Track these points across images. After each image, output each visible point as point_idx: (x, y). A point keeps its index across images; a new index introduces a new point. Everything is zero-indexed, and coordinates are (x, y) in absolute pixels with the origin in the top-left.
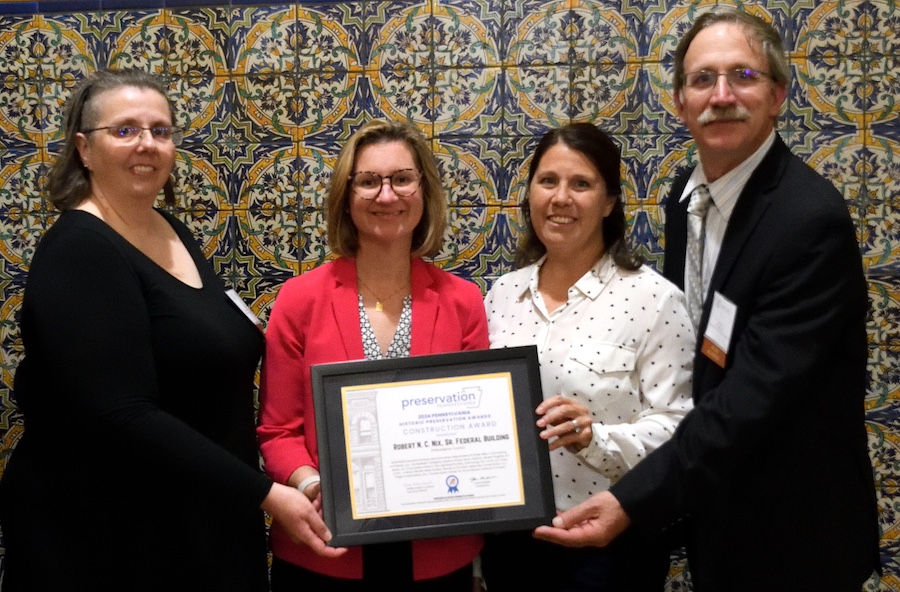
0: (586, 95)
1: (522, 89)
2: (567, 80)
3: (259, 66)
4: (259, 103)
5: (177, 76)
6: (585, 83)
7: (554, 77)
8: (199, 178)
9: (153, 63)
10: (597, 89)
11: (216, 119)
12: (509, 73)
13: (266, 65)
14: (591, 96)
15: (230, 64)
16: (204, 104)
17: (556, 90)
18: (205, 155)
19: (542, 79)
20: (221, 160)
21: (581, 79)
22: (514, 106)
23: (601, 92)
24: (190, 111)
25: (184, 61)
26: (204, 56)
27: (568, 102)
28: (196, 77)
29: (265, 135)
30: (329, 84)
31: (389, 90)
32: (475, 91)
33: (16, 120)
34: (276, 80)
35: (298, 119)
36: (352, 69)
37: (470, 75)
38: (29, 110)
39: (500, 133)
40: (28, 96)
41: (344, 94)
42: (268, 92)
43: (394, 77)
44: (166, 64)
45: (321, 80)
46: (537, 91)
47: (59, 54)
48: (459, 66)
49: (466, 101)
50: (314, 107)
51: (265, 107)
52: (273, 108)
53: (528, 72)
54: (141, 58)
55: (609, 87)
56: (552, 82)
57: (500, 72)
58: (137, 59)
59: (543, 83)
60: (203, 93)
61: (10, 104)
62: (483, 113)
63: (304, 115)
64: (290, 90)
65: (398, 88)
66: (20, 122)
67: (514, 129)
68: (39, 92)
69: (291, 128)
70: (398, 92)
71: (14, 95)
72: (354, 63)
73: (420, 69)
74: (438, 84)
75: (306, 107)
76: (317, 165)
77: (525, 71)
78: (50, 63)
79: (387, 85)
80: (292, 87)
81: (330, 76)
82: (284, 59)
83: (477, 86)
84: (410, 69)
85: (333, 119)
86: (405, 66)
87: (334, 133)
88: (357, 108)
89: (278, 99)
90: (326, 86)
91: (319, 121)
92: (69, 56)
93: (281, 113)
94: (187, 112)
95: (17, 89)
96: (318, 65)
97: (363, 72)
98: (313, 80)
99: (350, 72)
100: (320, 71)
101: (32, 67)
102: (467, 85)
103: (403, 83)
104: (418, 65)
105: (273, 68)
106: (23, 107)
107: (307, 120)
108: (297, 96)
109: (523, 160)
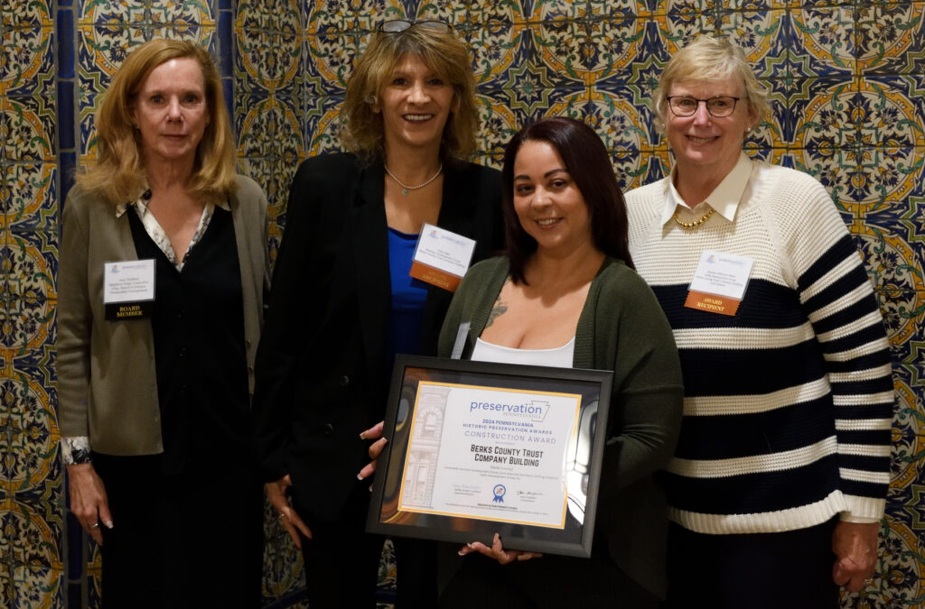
0: (871, 35)
1: (806, 30)
2: (852, 20)
3: (554, 14)
4: (553, 49)
5: (479, 25)
6: (869, 23)
7: (838, 18)
8: (499, 122)
9: (457, 13)
10: (882, 29)
11: (513, 66)
12: (794, 15)
13: (560, 13)
14: (876, 36)
15: (527, 13)
16: (503, 51)
17: (841, 30)
18: (504, 100)
19: (826, 20)
20: (518, 105)
21: (866, 19)
22: (799, 47)
23: (886, 32)
24: (490, 58)
25: (485, 10)
26: (503, 6)
27: (853, 43)
28: (497, 26)
29: (559, 80)
30: (619, 29)
31: (676, 34)
32: (760, 33)
33: (336, 69)
34: (570, 27)
35: (590, 64)
36: (641, 14)
37: (755, 18)
38: (347, 60)
39: (785, 75)
40: (346, 46)
41: (634, 39)
42: (562, 38)
43: (681, 22)
44: (468, 15)
45: (612, 26)
46: (822, 32)
47: (374, 7)
48: (743, 10)
49: (751, 43)
50: (604, 52)
51: (559, 53)
52: (566, 54)
53: (812, 14)
54: (447, 9)
55: (895, 26)
56: (836, 22)
57: (785, 14)
58: (443, 10)
59: (827, 24)
60: (502, 41)
61: (330, 54)
62: (769, 55)
63: (595, 60)
64: (583, 37)
65: (685, 31)
66: (339, 71)
67: (799, 71)
68: (356, 43)
69: (584, 73)
70: (685, 36)
71: (335, 45)
72: (643, 9)
73: (705, 13)
74: (723, 27)
75: (598, 52)
76: (608, 109)
77: (809, 12)
78: (366, 15)
79: (675, 29)
80: (584, 34)
81: (619, 22)
82: (576, 7)
83: (762, 29)
84: (696, 13)
85: (622, 63)
86: (691, 10)
87: (624, 77)
88: (645, 52)
89: (571, 45)
90: (616, 31)
91: (610, 66)
92: (383, 8)
93: (574, 58)
94: (488, 59)
95: (337, 40)
96: (608, 12)
97: (651, 17)
98: (604, 26)
99: (639, 17)
100: (610, 17)
101: (351, 20)
102: (752, 27)
103: (690, 27)
104: (704, 8)
105: (566, 15)
106: (342, 57)
107: (598, 66)
108: (589, 42)
109: (808, 102)
